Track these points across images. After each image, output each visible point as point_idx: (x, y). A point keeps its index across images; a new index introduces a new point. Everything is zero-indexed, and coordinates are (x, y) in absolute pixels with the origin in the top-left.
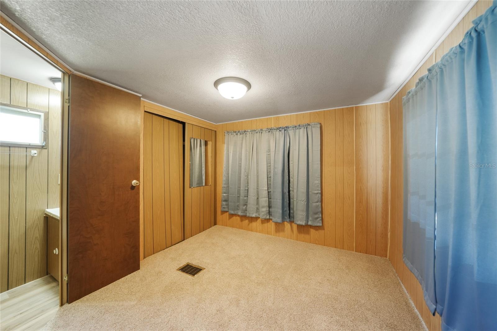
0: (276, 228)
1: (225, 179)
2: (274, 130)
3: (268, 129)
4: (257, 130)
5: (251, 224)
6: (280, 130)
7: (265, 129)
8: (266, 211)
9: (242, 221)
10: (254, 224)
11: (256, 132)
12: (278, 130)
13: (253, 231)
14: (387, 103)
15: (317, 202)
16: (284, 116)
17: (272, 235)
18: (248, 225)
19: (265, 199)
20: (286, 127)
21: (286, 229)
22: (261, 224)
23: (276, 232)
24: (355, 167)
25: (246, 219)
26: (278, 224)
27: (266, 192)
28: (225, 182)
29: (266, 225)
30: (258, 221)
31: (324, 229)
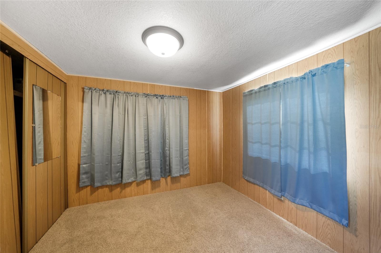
0: (152, 186)
1: (85, 146)
2: (151, 96)
3: (144, 94)
4: (133, 93)
5: (124, 191)
6: (157, 97)
7: (142, 94)
8: (144, 172)
9: (111, 191)
10: (128, 190)
11: (132, 94)
12: (155, 97)
13: (127, 197)
14: (221, 92)
15: (186, 156)
16: (159, 86)
17: (149, 194)
18: (121, 192)
19: (142, 161)
20: (163, 96)
21: (161, 184)
22: (136, 187)
23: (152, 189)
24: (207, 130)
25: (117, 188)
26: (154, 182)
27: (143, 154)
28: (85, 150)
29: (141, 186)
30: (132, 185)
31: (190, 175)
